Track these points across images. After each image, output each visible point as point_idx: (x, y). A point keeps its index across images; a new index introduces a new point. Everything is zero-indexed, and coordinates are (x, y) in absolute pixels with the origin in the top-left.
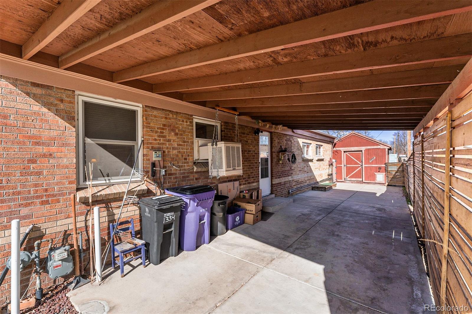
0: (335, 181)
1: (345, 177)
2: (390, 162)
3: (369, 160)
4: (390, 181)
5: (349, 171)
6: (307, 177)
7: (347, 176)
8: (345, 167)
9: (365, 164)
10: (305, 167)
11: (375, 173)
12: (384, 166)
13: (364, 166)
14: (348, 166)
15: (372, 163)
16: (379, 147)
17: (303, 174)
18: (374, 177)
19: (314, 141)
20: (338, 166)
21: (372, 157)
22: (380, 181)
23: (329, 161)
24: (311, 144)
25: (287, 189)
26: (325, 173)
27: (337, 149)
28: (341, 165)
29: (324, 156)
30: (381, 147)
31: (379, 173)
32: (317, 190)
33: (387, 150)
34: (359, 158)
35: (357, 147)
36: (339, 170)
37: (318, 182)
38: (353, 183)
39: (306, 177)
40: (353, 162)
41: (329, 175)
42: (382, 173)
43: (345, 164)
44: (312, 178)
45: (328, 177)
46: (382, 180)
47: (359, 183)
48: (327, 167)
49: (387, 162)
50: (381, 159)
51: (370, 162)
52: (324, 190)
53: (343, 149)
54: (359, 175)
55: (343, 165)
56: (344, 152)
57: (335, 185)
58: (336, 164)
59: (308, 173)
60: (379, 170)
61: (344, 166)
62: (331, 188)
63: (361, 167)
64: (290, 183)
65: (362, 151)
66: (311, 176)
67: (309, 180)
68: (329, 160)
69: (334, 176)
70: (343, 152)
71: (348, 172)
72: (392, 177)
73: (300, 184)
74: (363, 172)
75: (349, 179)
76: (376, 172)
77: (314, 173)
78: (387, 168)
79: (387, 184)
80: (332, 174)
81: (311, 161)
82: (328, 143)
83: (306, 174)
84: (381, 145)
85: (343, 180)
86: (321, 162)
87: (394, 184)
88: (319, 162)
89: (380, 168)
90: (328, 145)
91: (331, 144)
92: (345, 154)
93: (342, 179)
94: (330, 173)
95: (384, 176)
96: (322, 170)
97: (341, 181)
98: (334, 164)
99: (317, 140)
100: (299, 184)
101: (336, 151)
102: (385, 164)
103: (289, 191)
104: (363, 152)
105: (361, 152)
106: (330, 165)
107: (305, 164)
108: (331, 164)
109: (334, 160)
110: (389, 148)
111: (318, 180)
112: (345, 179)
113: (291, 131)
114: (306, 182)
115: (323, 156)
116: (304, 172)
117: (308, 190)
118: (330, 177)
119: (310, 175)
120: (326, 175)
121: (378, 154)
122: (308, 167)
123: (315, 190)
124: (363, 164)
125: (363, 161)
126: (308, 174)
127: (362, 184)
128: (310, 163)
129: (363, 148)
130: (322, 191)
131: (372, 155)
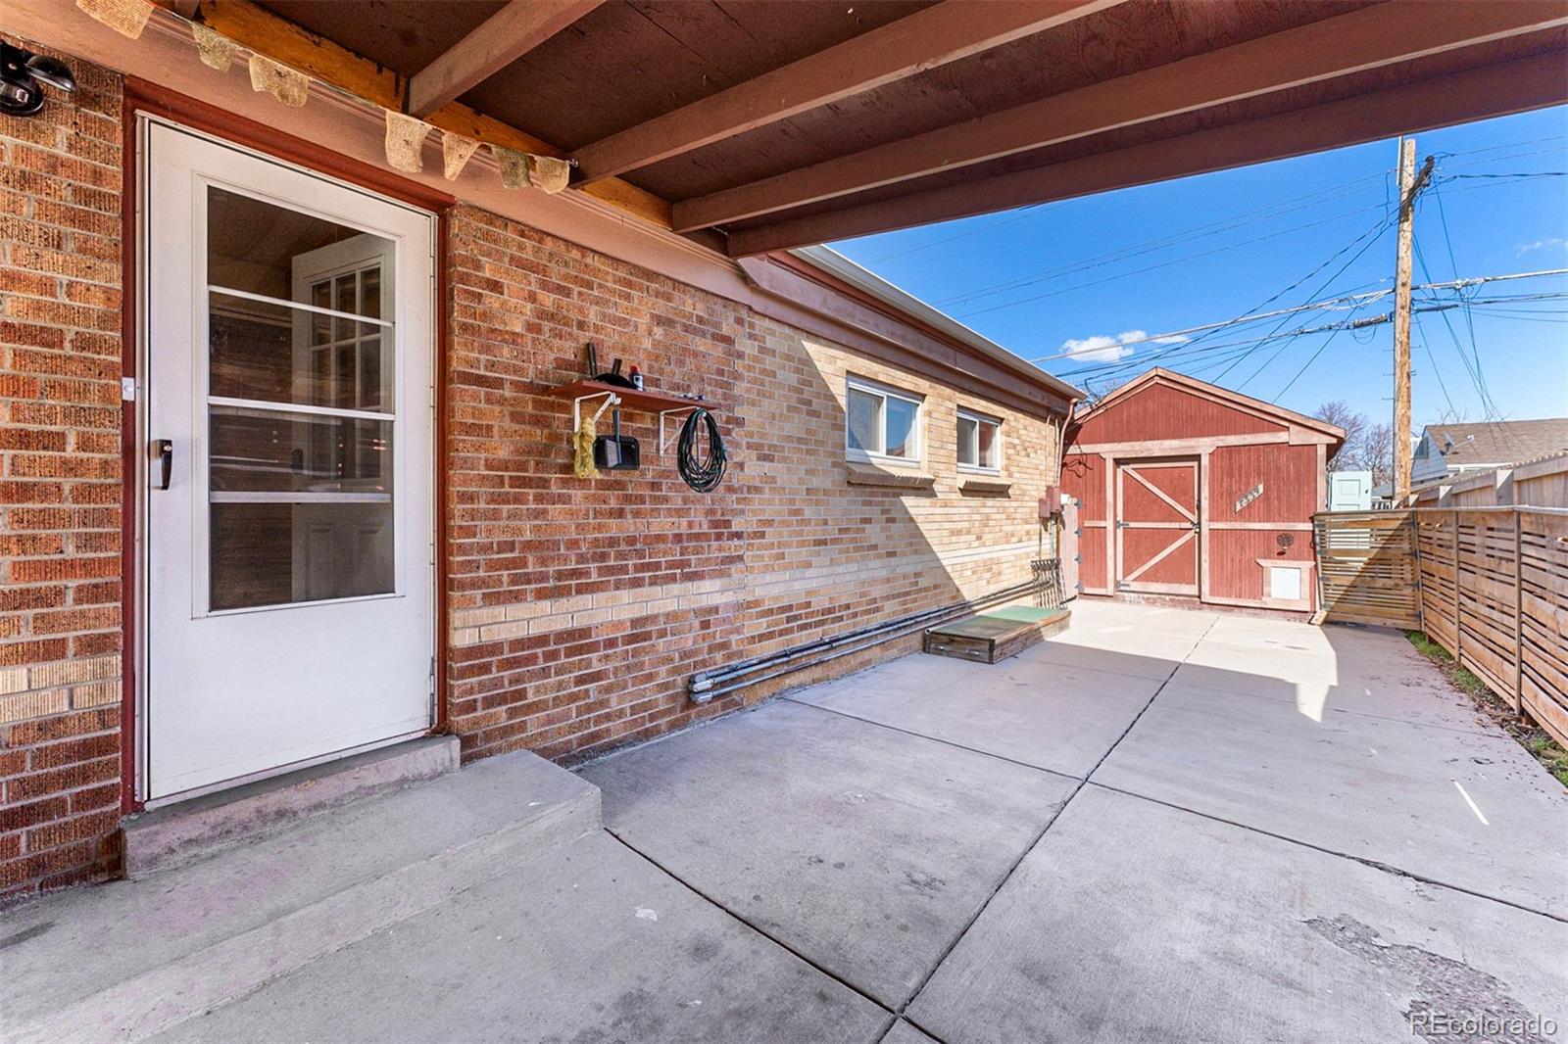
0: (1072, 591)
1: (1120, 577)
2: (1334, 509)
3: (1231, 497)
4: (1341, 600)
5: (1138, 547)
6: (888, 580)
7: (1127, 572)
8: (1120, 532)
9: (1211, 519)
10: (868, 521)
11: (1262, 562)
12: (1309, 526)
13: (1206, 527)
14: (1132, 525)
15: (1247, 514)
16: (1281, 437)
17: (849, 560)
18: (1256, 581)
19: (947, 384)
20: (1087, 524)
21: (1248, 484)
22: (1284, 600)
23: (1041, 501)
24: (924, 396)
25: (676, 671)
26: (1018, 557)
27: (1086, 449)
28: (1102, 524)
29: (1010, 475)
30: (1295, 436)
31: (1281, 563)
32: (948, 654)
33: (1322, 451)
34: (1183, 490)
35: (1174, 438)
36: (1092, 543)
37: (965, 606)
38: (1154, 602)
39: (874, 581)
40: (1156, 508)
41: (1038, 567)
42: (1295, 564)
43: (1120, 518)
44: (923, 582)
45: (1030, 577)
46: (1297, 597)
47: (1181, 603)
48: (1028, 527)
49: (1321, 509)
50: (1294, 496)
51: (1238, 508)
52: (986, 656)
53: (1109, 450)
54: (1182, 567)
55: (1109, 524)
56: (1118, 462)
57: (1062, 623)
58: (1082, 517)
59: (891, 554)
60: (1283, 545)
61: (1117, 525)
62: (1031, 638)
63: (1192, 533)
64: (705, 625)
65: (1197, 458)
66: (916, 575)
67: (899, 596)
68: (1043, 495)
69: (1070, 571)
70: (1110, 464)
71: (1134, 555)
72: (1347, 581)
73: (822, 623)
74: (1205, 557)
75: (1136, 586)
76: (1265, 558)
77: (940, 556)
78: (1323, 538)
79: (1321, 615)
80: (1055, 565)
81: (924, 488)
82: (1034, 415)
83: (875, 564)
84: (1292, 427)
85: (1110, 590)
86: (992, 504)
87: (1359, 619)
88: (975, 502)
89: (1286, 538)
90: (1038, 423)
91: (1052, 422)
92: (1120, 471)
93: (1106, 587)
94: (1048, 555)
95: (1307, 576)
96: (995, 543)
97: (1102, 591)
98: (1071, 516)
99: (967, 385)
100: (803, 627)
101: (1082, 460)
102: (1312, 519)
103: (691, 681)
104: (1205, 461)
105: (1195, 464)
106: (1044, 521)
107: (870, 503)
108: (1052, 517)
109: (1065, 499)
110: (1334, 441)
111: (969, 594)
112: (1117, 584)
113: (726, 265)
114: (877, 610)
115: (1004, 473)
116: (856, 549)
117: (894, 652)
118: (1046, 576)
119: (911, 569)
120: (1022, 568)
121: (1278, 469)
122: (892, 520)
123: (939, 652)
124: (1205, 516)
125: (1205, 504)
126: (893, 561)
127: (1196, 613)
128: (909, 501)
129: (1205, 446)
130: (972, 658)
131: (1248, 478)
